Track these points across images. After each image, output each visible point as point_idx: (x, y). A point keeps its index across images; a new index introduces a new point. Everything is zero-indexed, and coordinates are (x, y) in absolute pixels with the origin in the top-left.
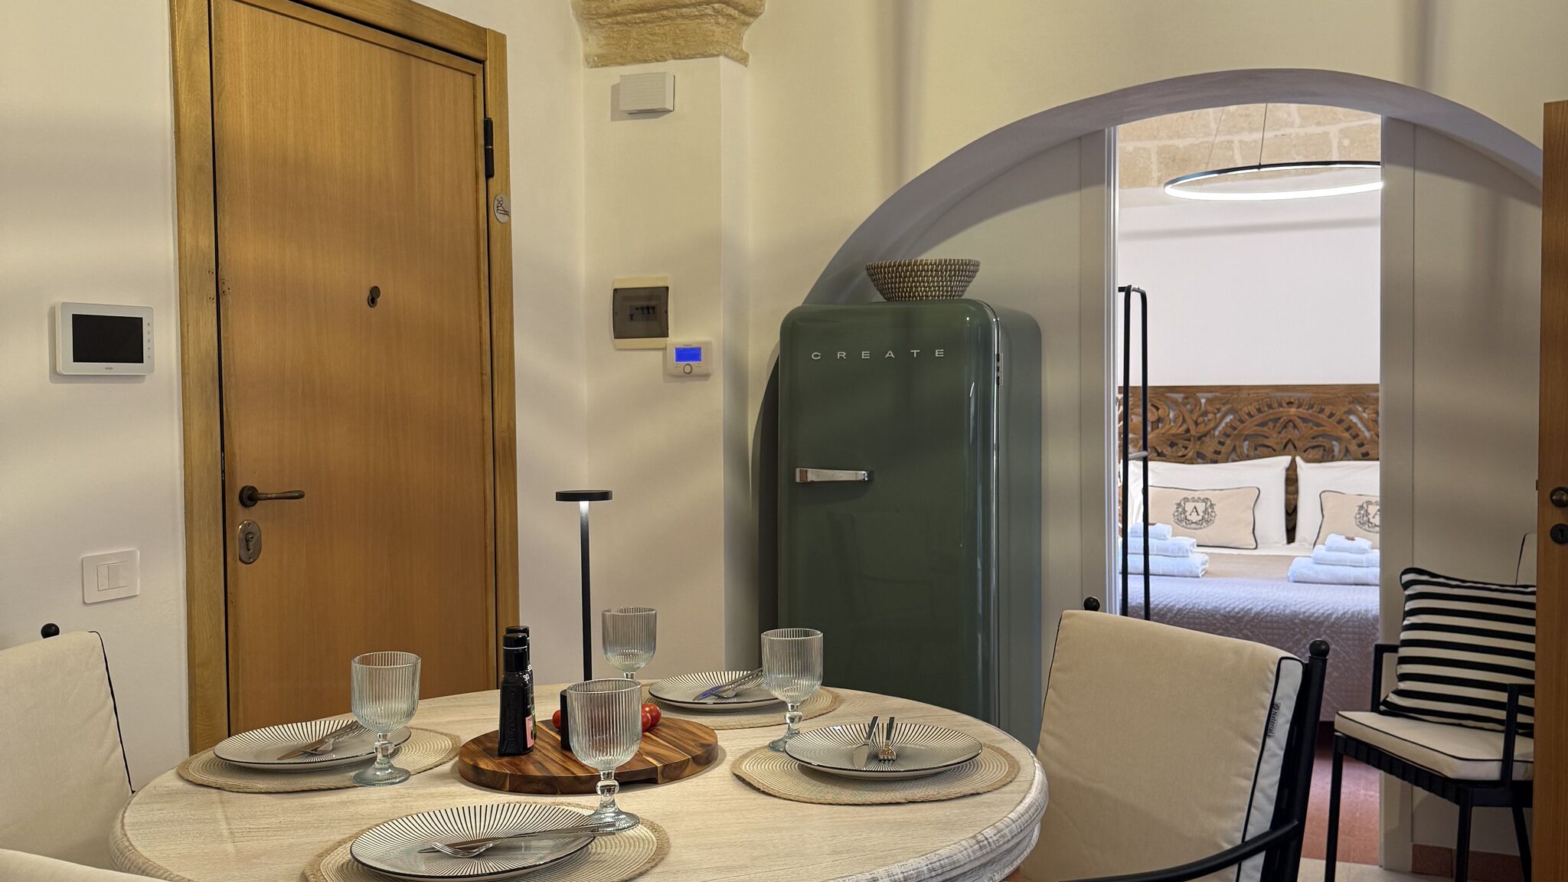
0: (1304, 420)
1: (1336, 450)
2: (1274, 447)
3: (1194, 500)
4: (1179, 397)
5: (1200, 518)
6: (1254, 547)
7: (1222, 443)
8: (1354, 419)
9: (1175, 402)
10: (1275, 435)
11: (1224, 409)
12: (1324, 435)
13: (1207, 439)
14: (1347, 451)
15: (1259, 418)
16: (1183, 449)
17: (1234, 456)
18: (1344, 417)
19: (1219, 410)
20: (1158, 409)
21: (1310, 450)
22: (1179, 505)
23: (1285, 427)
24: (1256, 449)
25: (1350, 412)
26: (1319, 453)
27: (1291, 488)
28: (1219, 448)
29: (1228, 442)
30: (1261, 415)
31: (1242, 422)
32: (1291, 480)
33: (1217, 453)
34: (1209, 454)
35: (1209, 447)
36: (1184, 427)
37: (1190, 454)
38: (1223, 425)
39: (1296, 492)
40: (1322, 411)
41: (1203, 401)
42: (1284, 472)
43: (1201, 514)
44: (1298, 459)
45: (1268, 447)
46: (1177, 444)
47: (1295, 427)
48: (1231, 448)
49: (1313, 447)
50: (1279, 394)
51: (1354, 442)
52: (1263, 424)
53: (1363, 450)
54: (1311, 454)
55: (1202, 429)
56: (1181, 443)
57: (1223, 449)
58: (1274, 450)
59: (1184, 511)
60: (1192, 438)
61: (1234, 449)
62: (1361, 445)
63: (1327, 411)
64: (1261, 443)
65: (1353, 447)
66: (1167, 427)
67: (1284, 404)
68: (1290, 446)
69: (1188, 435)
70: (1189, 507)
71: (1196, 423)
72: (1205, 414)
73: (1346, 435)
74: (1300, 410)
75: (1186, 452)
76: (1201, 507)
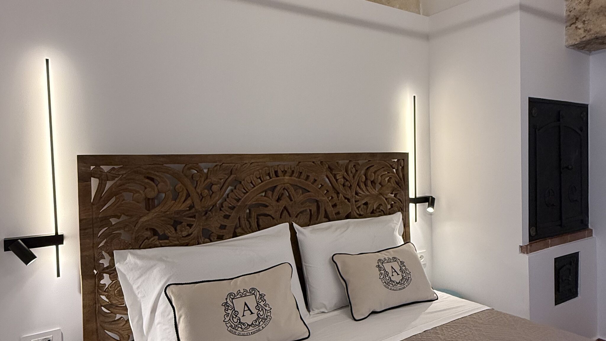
2: (273, 216)
7: (227, 217)
12: (310, 200)
14: (326, 212)
15: (259, 187)
16: (188, 227)
21: (300, 214)
26: (307, 217)
28: (225, 222)
30: (261, 184)
31: (245, 192)
33: (223, 227)
34: (215, 229)
35: (216, 221)
37: (196, 232)
40: (307, 177)
41: (207, 172)
45: (269, 216)
46: (181, 223)
49: (302, 212)
51: (331, 204)
55: (207, 202)
57: (228, 223)
58: (276, 219)
59: (236, 313)
60: (197, 214)
62: (335, 207)
64: (262, 212)
65: (330, 209)
67: (280, 173)
68: (286, 213)
69: (193, 210)
73: (326, 198)
74: (292, 177)
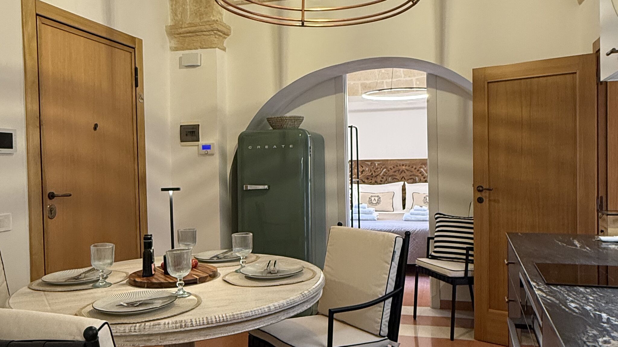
0: (407, 170)
1: (417, 179)
3: (374, 196)
4: (369, 163)
5: (376, 202)
6: (393, 210)
7: (383, 178)
8: (422, 169)
9: (368, 165)
10: (399, 175)
11: (383, 167)
12: (413, 175)
13: (378, 177)
14: (420, 180)
15: (394, 170)
17: (386, 182)
18: (419, 169)
19: (382, 167)
20: (363, 167)
22: (370, 198)
23: (402, 172)
24: (393, 180)
25: (421, 168)
26: (412, 181)
27: (404, 192)
28: (382, 179)
29: (385, 177)
30: (394, 169)
31: (389, 171)
32: (404, 189)
34: (379, 182)
35: (379, 180)
36: (371, 173)
37: (373, 182)
38: (383, 172)
39: (405, 193)
40: (412, 167)
41: (377, 164)
42: (402, 187)
43: (377, 201)
44: (406, 183)
45: (396, 179)
46: (369, 179)
47: (405, 172)
48: (385, 180)
49: (410, 179)
50: (400, 162)
51: (422, 177)
52: (395, 172)
53: (425, 179)
54: (409, 181)
55: (377, 174)
56: (370, 178)
57: (383, 180)
58: (398, 180)
59: (371, 200)
60: (373, 177)
61: (386, 180)
62: (424, 178)
63: (414, 167)
64: (394, 178)
65: (422, 179)
66: (366, 173)
67: (401, 165)
68: (403, 178)
69: (372, 175)
70: (373, 198)
71: (375, 172)
72: (377, 169)
73: (420, 175)
74: (406, 167)
75: (371, 181)
76: (376, 198)
